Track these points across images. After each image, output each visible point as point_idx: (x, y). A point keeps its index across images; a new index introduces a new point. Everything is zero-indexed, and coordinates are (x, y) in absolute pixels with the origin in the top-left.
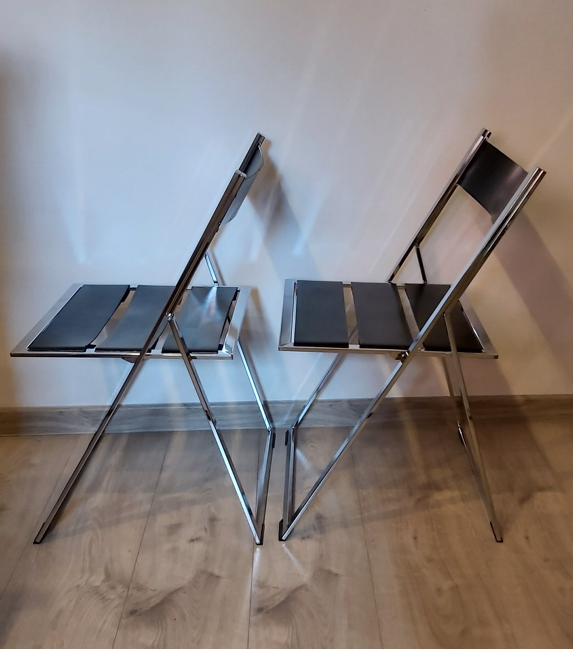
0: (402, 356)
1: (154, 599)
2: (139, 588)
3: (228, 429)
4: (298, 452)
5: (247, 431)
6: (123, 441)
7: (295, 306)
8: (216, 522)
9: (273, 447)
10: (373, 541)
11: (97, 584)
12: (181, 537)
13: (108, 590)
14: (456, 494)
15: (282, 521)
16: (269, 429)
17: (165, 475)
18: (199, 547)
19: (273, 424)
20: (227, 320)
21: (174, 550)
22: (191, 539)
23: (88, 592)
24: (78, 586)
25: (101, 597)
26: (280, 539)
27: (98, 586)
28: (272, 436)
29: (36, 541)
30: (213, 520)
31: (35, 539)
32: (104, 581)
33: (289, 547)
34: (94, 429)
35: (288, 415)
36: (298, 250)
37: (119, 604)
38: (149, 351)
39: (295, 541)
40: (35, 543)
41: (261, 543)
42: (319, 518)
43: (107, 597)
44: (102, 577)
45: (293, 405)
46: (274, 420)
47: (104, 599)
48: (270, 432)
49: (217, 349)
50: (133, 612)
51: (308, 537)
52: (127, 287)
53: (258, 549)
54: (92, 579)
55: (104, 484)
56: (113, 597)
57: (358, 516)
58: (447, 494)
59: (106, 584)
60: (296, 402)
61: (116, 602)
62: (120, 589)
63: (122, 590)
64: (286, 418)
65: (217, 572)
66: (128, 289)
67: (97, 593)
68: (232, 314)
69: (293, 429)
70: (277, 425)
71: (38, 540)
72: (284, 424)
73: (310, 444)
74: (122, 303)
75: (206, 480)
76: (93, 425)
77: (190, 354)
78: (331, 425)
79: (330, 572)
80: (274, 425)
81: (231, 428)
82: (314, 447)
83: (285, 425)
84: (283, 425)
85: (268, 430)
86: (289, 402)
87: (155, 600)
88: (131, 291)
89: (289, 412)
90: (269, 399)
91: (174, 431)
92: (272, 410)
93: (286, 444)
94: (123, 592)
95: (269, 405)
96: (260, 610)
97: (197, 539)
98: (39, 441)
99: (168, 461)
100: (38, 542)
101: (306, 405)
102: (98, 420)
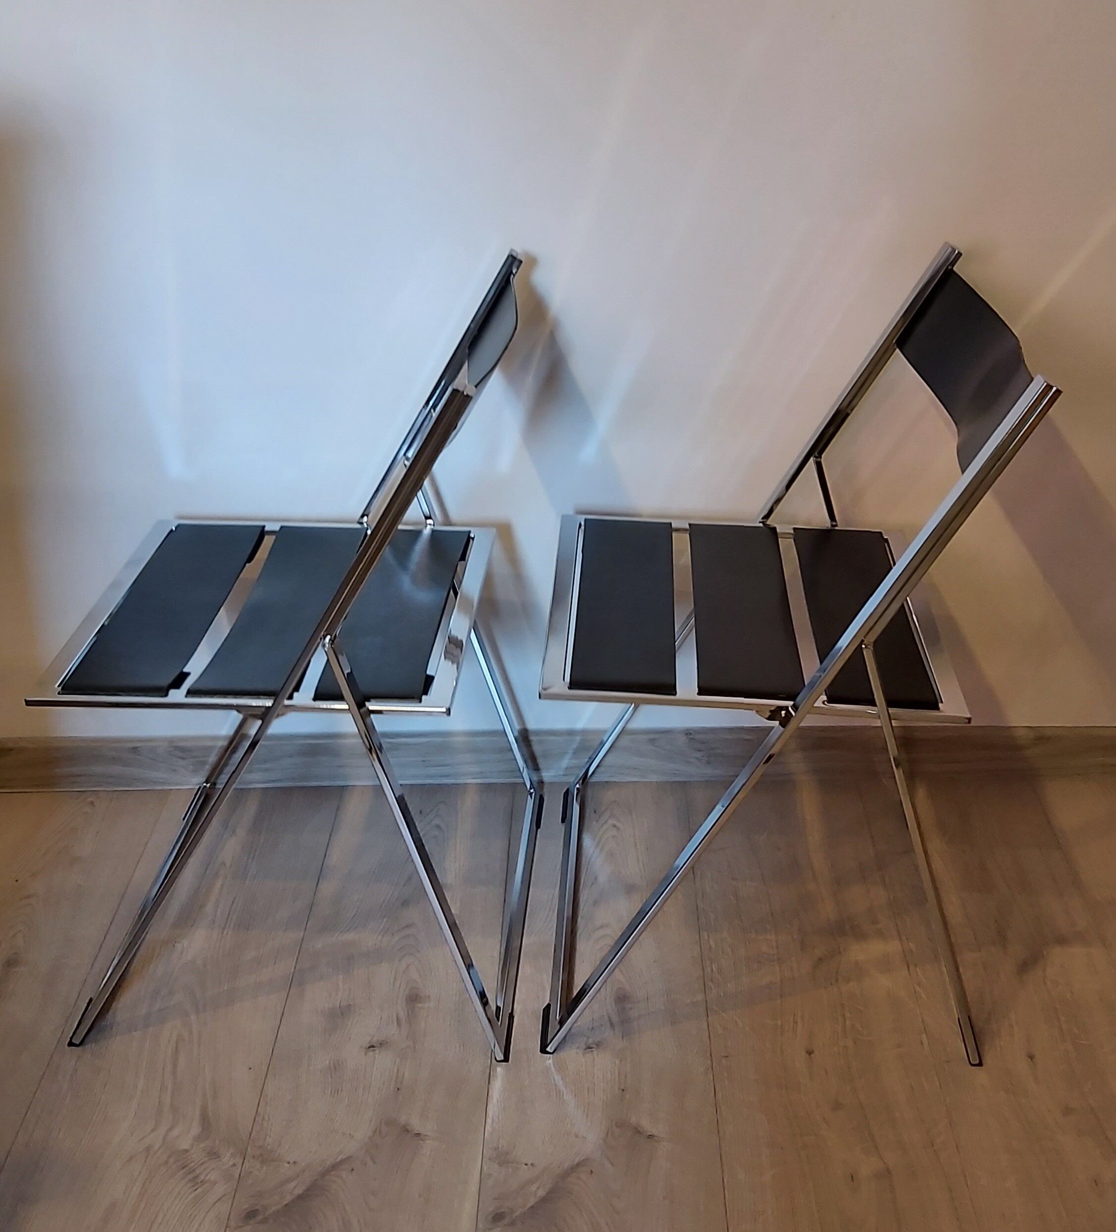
0: (781, 714)
1: (292, 1185)
2: (267, 1158)
3: (453, 783)
4: (587, 841)
5: (488, 788)
6: (251, 808)
7: (579, 564)
8: (419, 1005)
9: (538, 826)
10: (727, 1057)
11: (185, 1145)
12: (350, 1038)
13: (206, 1159)
14: (893, 947)
15: (549, 1006)
16: (531, 789)
17: (328, 888)
18: (384, 1060)
19: (540, 773)
20: (452, 592)
21: (336, 1067)
22: (369, 1043)
23: (166, 1163)
24: (148, 1149)
25: (191, 1176)
26: (543, 1050)
27: (186, 1151)
28: (537, 802)
29: (73, 1041)
30: (414, 999)
31: (71, 1038)
32: (198, 1139)
33: (561, 1068)
34: (196, 781)
35: (568, 756)
36: (589, 452)
37: (225, 1195)
38: (291, 697)
39: (573, 1056)
40: (71, 1044)
41: (506, 1059)
42: (622, 999)
43: (202, 1177)
44: (196, 1129)
45: (578, 738)
46: (541, 766)
47: (195, 1182)
48: (533, 794)
49: (421, 692)
50: (251, 1215)
51: (598, 1045)
52: (260, 530)
53: (499, 1069)
54: (175, 1132)
55: (209, 907)
56: (212, 1176)
57: (700, 997)
58: (875, 948)
59: (202, 1145)
60: (584, 732)
61: (220, 1189)
62: (227, 1159)
63: (231, 1163)
64: (565, 762)
65: (416, 1124)
66: (262, 533)
67: (184, 1167)
68: (461, 577)
69: (578, 789)
70: (547, 775)
71: (76, 1041)
72: (561, 773)
73: (611, 822)
74: (247, 565)
75: (405, 903)
76: (195, 772)
77: (367, 704)
78: (654, 778)
79: (638, 1131)
80: (541, 777)
81: (458, 781)
82: (618, 829)
83: (564, 775)
84: (560, 775)
85: (529, 791)
86: (571, 733)
87: (295, 1188)
88: (266, 537)
89: (571, 752)
90: (531, 725)
91: (348, 786)
92: (537, 749)
93: (563, 821)
94: (234, 1165)
95: (532, 738)
96: (498, 1217)
97: (382, 1044)
98: (92, 803)
99: (336, 857)
100: (78, 1042)
101: (605, 739)
102: (204, 763)
